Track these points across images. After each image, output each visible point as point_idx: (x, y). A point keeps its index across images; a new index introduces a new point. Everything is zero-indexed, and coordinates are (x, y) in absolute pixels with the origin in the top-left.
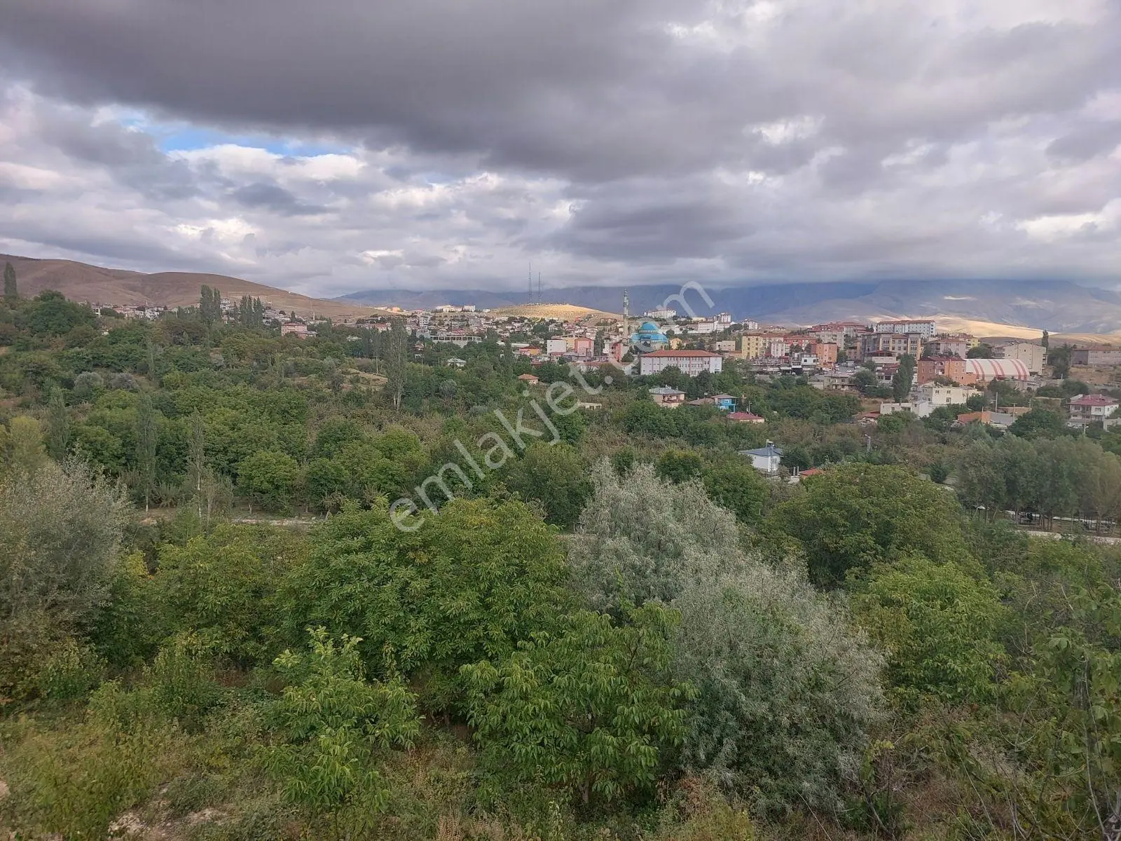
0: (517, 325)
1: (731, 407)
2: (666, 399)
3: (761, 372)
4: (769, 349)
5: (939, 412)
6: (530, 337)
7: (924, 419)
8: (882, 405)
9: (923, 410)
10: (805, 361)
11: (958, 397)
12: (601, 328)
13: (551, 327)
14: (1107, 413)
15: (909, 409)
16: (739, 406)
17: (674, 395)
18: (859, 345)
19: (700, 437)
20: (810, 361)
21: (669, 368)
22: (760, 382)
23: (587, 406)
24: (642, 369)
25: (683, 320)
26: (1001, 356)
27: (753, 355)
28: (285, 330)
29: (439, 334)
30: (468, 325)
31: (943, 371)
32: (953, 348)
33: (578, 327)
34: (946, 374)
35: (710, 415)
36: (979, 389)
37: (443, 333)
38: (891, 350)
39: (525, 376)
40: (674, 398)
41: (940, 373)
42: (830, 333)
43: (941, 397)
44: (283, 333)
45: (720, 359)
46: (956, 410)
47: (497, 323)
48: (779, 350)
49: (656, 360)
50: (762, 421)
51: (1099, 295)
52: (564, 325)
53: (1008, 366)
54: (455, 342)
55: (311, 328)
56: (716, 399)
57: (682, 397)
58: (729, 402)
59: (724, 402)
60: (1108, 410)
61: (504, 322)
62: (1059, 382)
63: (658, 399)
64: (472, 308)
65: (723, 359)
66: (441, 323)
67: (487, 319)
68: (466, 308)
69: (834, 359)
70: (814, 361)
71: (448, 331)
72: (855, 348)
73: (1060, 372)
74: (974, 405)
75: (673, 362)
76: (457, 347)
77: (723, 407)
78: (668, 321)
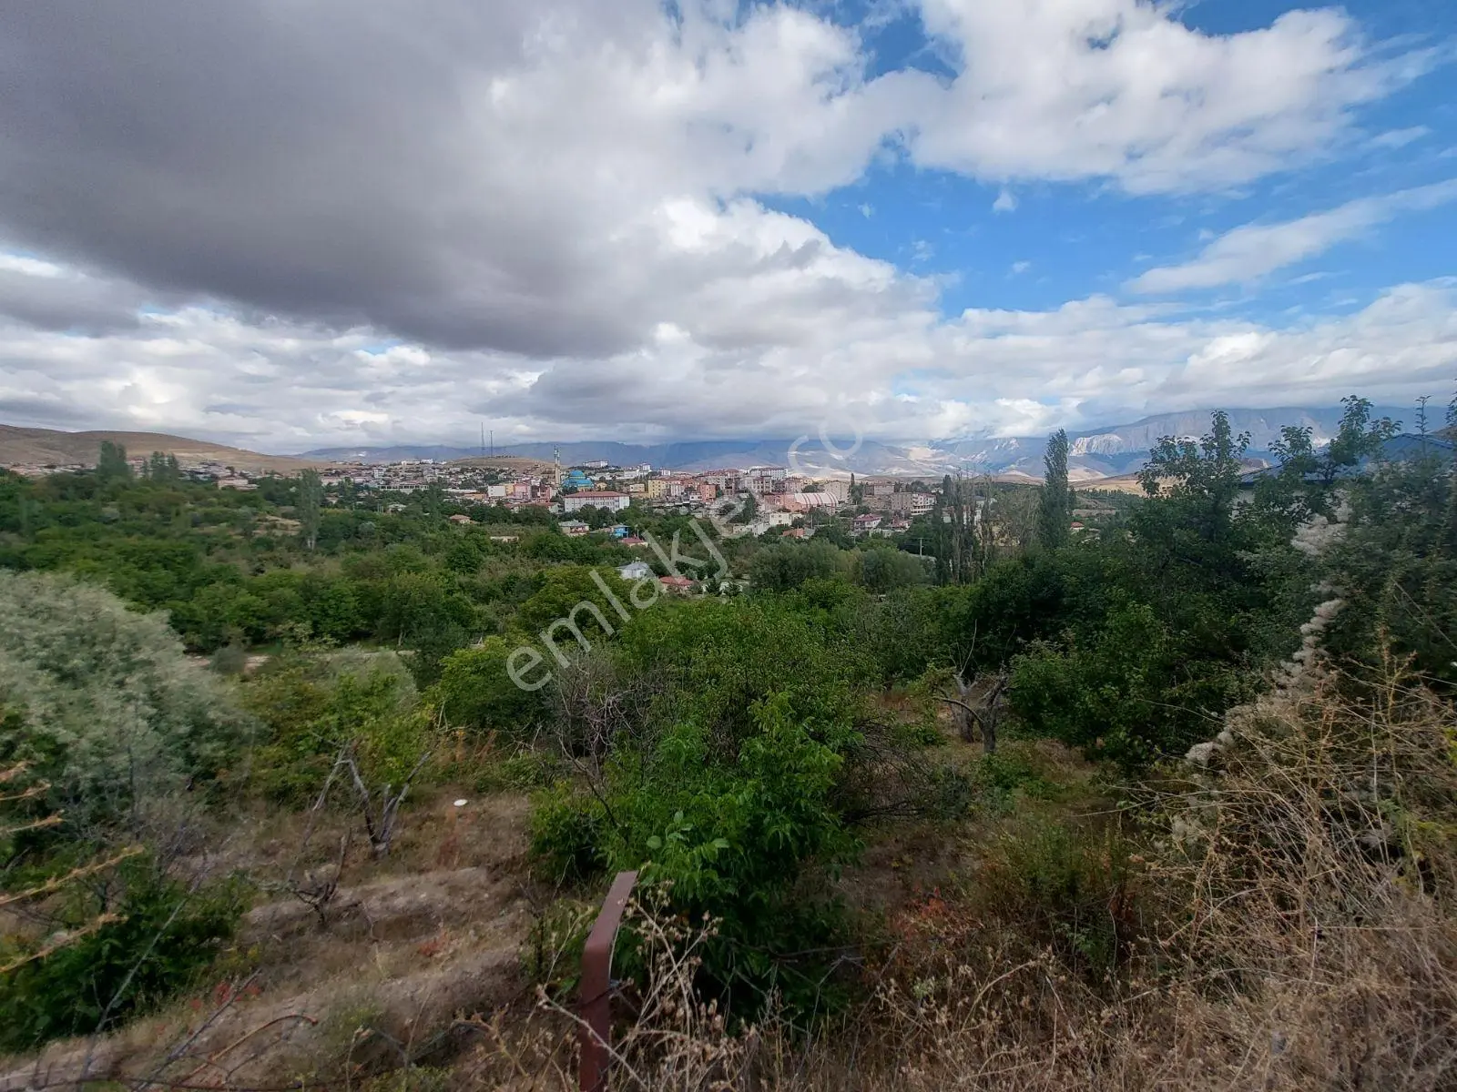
1: (625, 535)
2: (573, 530)
3: (659, 507)
4: (669, 490)
5: (771, 530)
6: (480, 484)
7: (761, 536)
9: (760, 529)
10: (693, 498)
11: (786, 519)
12: (546, 476)
14: (874, 526)
16: (631, 532)
17: (580, 527)
18: (733, 485)
20: (696, 498)
21: (586, 506)
22: (657, 514)
23: (505, 539)
24: (566, 506)
25: (613, 468)
26: (822, 491)
27: (656, 494)
28: (221, 484)
29: (392, 485)
30: (421, 476)
31: (780, 502)
34: (782, 504)
35: (604, 541)
36: (803, 513)
37: (397, 482)
38: (752, 488)
39: (456, 517)
40: (580, 529)
41: (778, 503)
42: (716, 477)
43: (775, 521)
44: (220, 486)
45: (627, 498)
46: (782, 528)
47: (450, 474)
48: (677, 490)
49: (577, 500)
50: (645, 543)
51: (892, 450)
53: (825, 498)
54: (402, 490)
55: (251, 482)
56: (613, 529)
57: (587, 528)
58: (623, 530)
59: (619, 530)
60: (874, 524)
62: (855, 506)
63: (566, 531)
65: (630, 497)
66: (396, 475)
67: (442, 470)
68: (424, 461)
69: (714, 496)
70: (699, 498)
71: (403, 480)
72: (731, 487)
73: (857, 500)
74: (797, 524)
75: (590, 502)
77: (618, 535)
78: (602, 470)
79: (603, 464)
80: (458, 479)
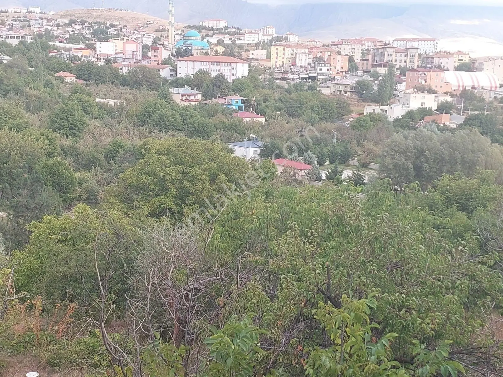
0: (77, 27)
1: (239, 107)
2: (184, 98)
4: (295, 59)
5: (410, 115)
7: (397, 120)
8: (366, 107)
9: (398, 112)
10: (321, 70)
11: (431, 102)
13: (111, 31)
15: (386, 111)
16: (247, 105)
17: (192, 95)
18: (370, 57)
19: (198, 131)
20: (324, 70)
21: (200, 71)
23: (112, 102)
25: (233, 30)
26: (480, 70)
27: (280, 63)
30: (29, 26)
31: (425, 80)
32: (444, 62)
33: (136, 32)
34: (428, 83)
35: (216, 112)
36: (452, 96)
38: (393, 62)
39: (62, 74)
40: (192, 97)
41: (423, 82)
42: (349, 47)
43: (416, 103)
45: (247, 65)
46: (424, 112)
47: (58, 25)
48: (304, 60)
50: (263, 119)
52: (123, 30)
54: (9, 41)
56: (227, 100)
57: (200, 97)
58: (239, 102)
59: (235, 102)
61: (66, 24)
63: (177, 98)
64: (38, 10)
65: (250, 65)
67: (49, 20)
68: (31, 9)
69: (346, 69)
70: (328, 70)
72: (367, 60)
75: (205, 67)
76: (9, 45)
77: (232, 107)
78: (220, 31)
79: (222, 24)
80: (66, 32)
